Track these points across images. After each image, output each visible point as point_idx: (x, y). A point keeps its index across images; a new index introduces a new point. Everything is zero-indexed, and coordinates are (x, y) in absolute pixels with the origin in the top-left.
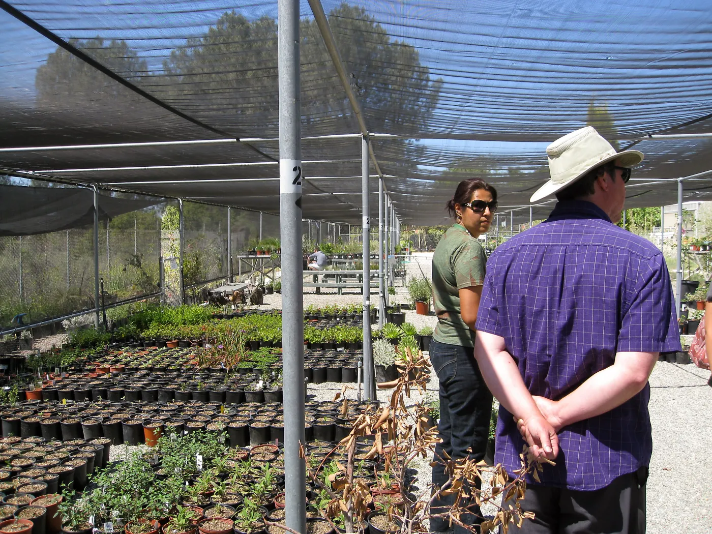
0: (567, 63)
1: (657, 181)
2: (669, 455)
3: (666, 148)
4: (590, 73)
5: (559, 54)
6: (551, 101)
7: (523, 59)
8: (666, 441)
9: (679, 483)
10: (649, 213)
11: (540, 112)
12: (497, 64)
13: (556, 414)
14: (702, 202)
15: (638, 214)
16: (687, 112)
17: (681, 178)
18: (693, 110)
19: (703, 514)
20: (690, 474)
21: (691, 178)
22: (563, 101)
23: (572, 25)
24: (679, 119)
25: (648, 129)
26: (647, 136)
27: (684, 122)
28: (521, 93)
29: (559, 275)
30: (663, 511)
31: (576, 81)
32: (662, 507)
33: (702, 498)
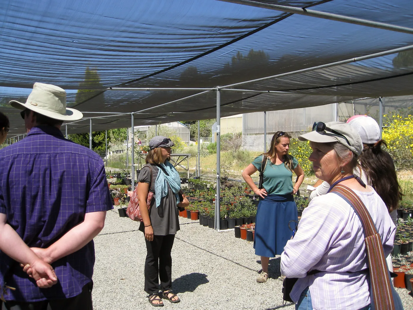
0: (51, 42)
1: (120, 114)
2: (125, 271)
3: (121, 96)
4: (65, 50)
5: (43, 36)
6: (45, 64)
7: (22, 37)
8: (123, 263)
9: (129, 286)
10: (122, 132)
11: (40, 71)
12: (6, 39)
13: (49, 256)
14: (150, 126)
15: (116, 133)
16: (127, 76)
17: (133, 113)
18: (130, 75)
19: (141, 302)
20: (135, 280)
21: (138, 112)
22: (53, 65)
23: (48, 19)
24: (124, 80)
25: (108, 84)
26: (109, 88)
27: (128, 81)
28: (26, 58)
29: (48, 172)
30: (119, 304)
31: (57, 53)
32: (119, 301)
33: (141, 293)
